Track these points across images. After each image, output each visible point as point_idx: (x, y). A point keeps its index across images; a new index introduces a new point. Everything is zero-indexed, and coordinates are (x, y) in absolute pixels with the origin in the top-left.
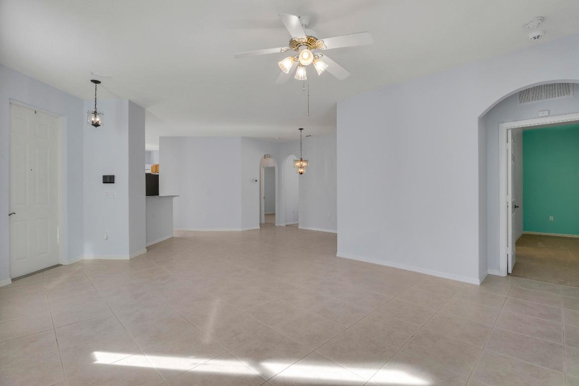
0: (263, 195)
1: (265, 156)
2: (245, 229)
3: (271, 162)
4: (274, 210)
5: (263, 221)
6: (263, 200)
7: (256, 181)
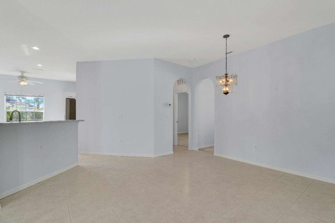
0: (176, 119)
1: (178, 81)
2: (157, 155)
3: (184, 88)
4: (187, 130)
5: (176, 144)
6: (176, 124)
7: (170, 105)
